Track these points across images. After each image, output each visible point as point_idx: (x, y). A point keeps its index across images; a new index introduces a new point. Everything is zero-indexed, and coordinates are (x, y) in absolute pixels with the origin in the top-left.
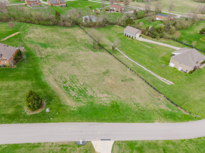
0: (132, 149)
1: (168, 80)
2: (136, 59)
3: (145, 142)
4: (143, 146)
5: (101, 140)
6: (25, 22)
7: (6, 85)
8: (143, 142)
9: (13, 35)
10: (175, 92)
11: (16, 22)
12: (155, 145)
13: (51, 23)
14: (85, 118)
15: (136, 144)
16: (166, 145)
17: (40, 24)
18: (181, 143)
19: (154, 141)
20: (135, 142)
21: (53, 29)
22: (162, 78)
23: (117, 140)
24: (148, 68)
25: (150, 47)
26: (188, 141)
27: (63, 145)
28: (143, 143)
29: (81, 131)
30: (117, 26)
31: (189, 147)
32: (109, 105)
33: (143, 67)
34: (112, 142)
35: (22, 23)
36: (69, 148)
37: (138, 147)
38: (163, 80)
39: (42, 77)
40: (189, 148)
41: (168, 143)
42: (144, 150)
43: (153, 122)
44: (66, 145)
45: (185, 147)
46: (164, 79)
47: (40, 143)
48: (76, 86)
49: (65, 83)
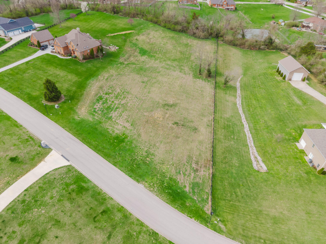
0: (75, 183)
1: (263, 162)
2: (249, 110)
3: (97, 188)
4: (88, 190)
5: (62, 155)
6: (151, 21)
7: (58, 73)
8: (95, 186)
9: (124, 33)
10: (245, 181)
11: (142, 19)
12: (102, 199)
13: (179, 27)
14: (75, 130)
15: (86, 183)
16: (116, 210)
17: (165, 27)
18: (137, 225)
19: (107, 196)
20: (87, 180)
21: (176, 35)
22: (257, 155)
23: (73, 165)
24: (254, 131)
25: (299, 102)
26: (151, 231)
27: (31, 138)
28: (93, 187)
29: (57, 138)
30: (284, 54)
31: (140, 237)
32: (114, 135)
33: (246, 126)
34: (67, 163)
35: (147, 21)
36: (32, 142)
37: (83, 186)
38: (256, 158)
39: (92, 79)
40: (138, 237)
41: (119, 211)
42: (84, 193)
43: (138, 181)
44: (33, 139)
45: (135, 231)
46: (259, 158)
47: (21, 126)
48: (113, 102)
49: (106, 94)
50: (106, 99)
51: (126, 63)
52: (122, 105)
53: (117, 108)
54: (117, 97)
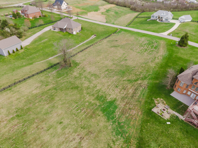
48: (148, 47)
49: (153, 51)
50: (152, 48)
51: (139, 82)
52: (143, 46)
53: (145, 45)
54: (146, 50)
